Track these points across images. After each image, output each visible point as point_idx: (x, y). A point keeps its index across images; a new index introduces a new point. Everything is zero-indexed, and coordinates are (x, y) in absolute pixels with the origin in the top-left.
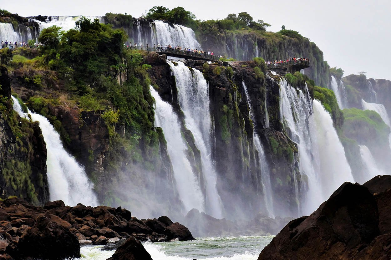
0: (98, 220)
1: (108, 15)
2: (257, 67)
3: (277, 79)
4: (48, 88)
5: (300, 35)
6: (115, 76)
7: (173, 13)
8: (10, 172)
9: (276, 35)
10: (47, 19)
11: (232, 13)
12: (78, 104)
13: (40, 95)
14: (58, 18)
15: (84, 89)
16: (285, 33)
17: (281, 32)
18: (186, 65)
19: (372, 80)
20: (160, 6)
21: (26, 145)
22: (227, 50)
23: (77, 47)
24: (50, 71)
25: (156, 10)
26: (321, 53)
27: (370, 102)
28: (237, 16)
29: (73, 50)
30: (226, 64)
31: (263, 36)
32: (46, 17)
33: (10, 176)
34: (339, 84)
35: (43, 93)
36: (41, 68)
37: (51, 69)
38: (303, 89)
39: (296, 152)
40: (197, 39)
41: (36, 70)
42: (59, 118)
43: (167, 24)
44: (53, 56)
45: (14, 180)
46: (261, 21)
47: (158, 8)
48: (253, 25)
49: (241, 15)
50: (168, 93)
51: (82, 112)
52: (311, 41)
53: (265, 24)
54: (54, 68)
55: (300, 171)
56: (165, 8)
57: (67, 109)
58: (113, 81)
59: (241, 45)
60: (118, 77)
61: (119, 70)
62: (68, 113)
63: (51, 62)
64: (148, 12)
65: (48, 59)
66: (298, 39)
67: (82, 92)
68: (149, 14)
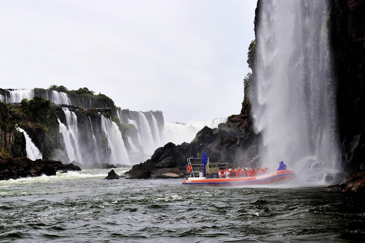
0: (53, 165)
1: (35, 89)
2: (94, 111)
3: (101, 115)
4: (24, 120)
5: (106, 96)
6: (46, 116)
7: (60, 88)
8: (16, 149)
9: (98, 96)
10: (13, 90)
11: (81, 88)
12: (34, 125)
13: (21, 122)
14: (16, 90)
15: (36, 120)
16: (100, 95)
17: (99, 95)
18: (69, 110)
19: (131, 111)
20: (54, 85)
21: (20, 140)
22: (79, 101)
23: (34, 106)
24: (24, 114)
25: (53, 86)
26: (114, 102)
27: (131, 119)
28: (83, 89)
29: (33, 107)
30: (83, 110)
31: (93, 96)
32: (12, 89)
33: (16, 150)
34: (119, 113)
35: (22, 121)
36: (21, 113)
37: (25, 113)
38: (109, 119)
39: (107, 140)
40: (69, 98)
41: (20, 113)
42: (28, 130)
43: (57, 92)
44: (26, 109)
45: (17, 151)
46: (92, 91)
47: (54, 86)
48: (89, 92)
49: (84, 88)
50: (63, 120)
51: (36, 128)
52: (110, 98)
53: (93, 92)
54: (26, 113)
55: (108, 147)
56: (56, 86)
57: (31, 127)
58: (46, 117)
59: (85, 99)
60: (47, 116)
61: (48, 114)
62: (31, 128)
63: (25, 111)
64: (50, 87)
65: (24, 110)
66: (106, 98)
67: (35, 121)
68: (50, 88)
